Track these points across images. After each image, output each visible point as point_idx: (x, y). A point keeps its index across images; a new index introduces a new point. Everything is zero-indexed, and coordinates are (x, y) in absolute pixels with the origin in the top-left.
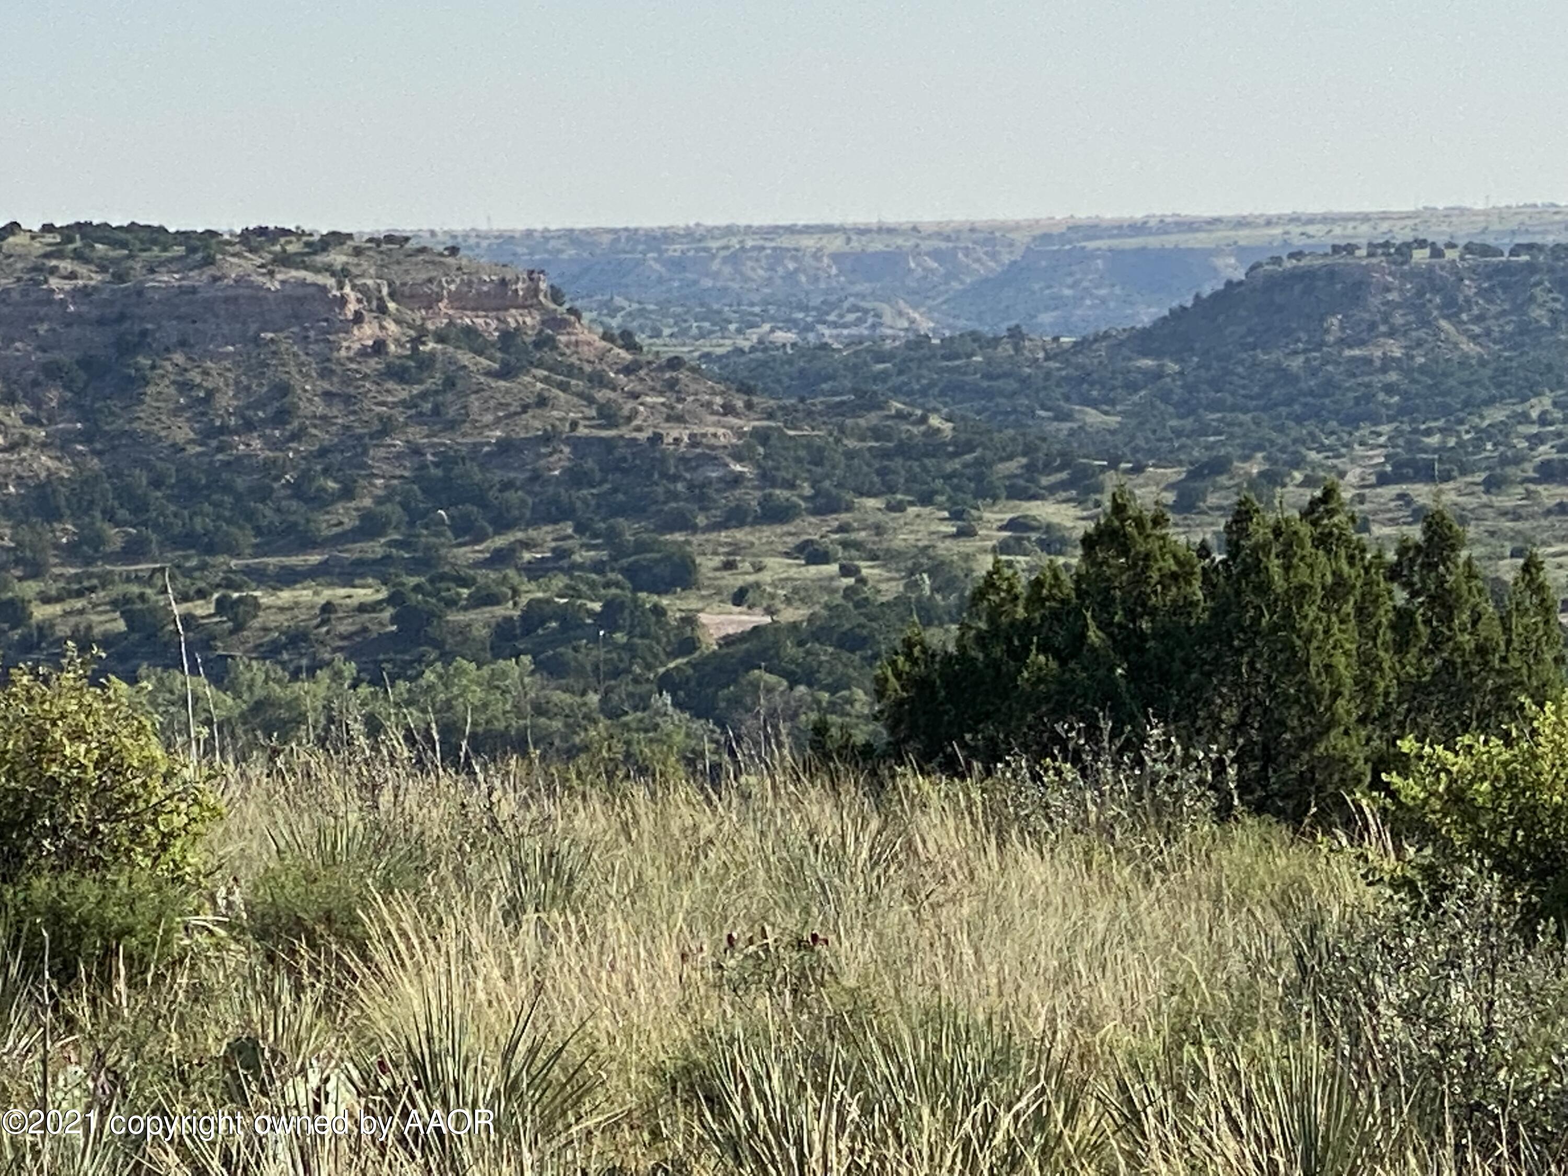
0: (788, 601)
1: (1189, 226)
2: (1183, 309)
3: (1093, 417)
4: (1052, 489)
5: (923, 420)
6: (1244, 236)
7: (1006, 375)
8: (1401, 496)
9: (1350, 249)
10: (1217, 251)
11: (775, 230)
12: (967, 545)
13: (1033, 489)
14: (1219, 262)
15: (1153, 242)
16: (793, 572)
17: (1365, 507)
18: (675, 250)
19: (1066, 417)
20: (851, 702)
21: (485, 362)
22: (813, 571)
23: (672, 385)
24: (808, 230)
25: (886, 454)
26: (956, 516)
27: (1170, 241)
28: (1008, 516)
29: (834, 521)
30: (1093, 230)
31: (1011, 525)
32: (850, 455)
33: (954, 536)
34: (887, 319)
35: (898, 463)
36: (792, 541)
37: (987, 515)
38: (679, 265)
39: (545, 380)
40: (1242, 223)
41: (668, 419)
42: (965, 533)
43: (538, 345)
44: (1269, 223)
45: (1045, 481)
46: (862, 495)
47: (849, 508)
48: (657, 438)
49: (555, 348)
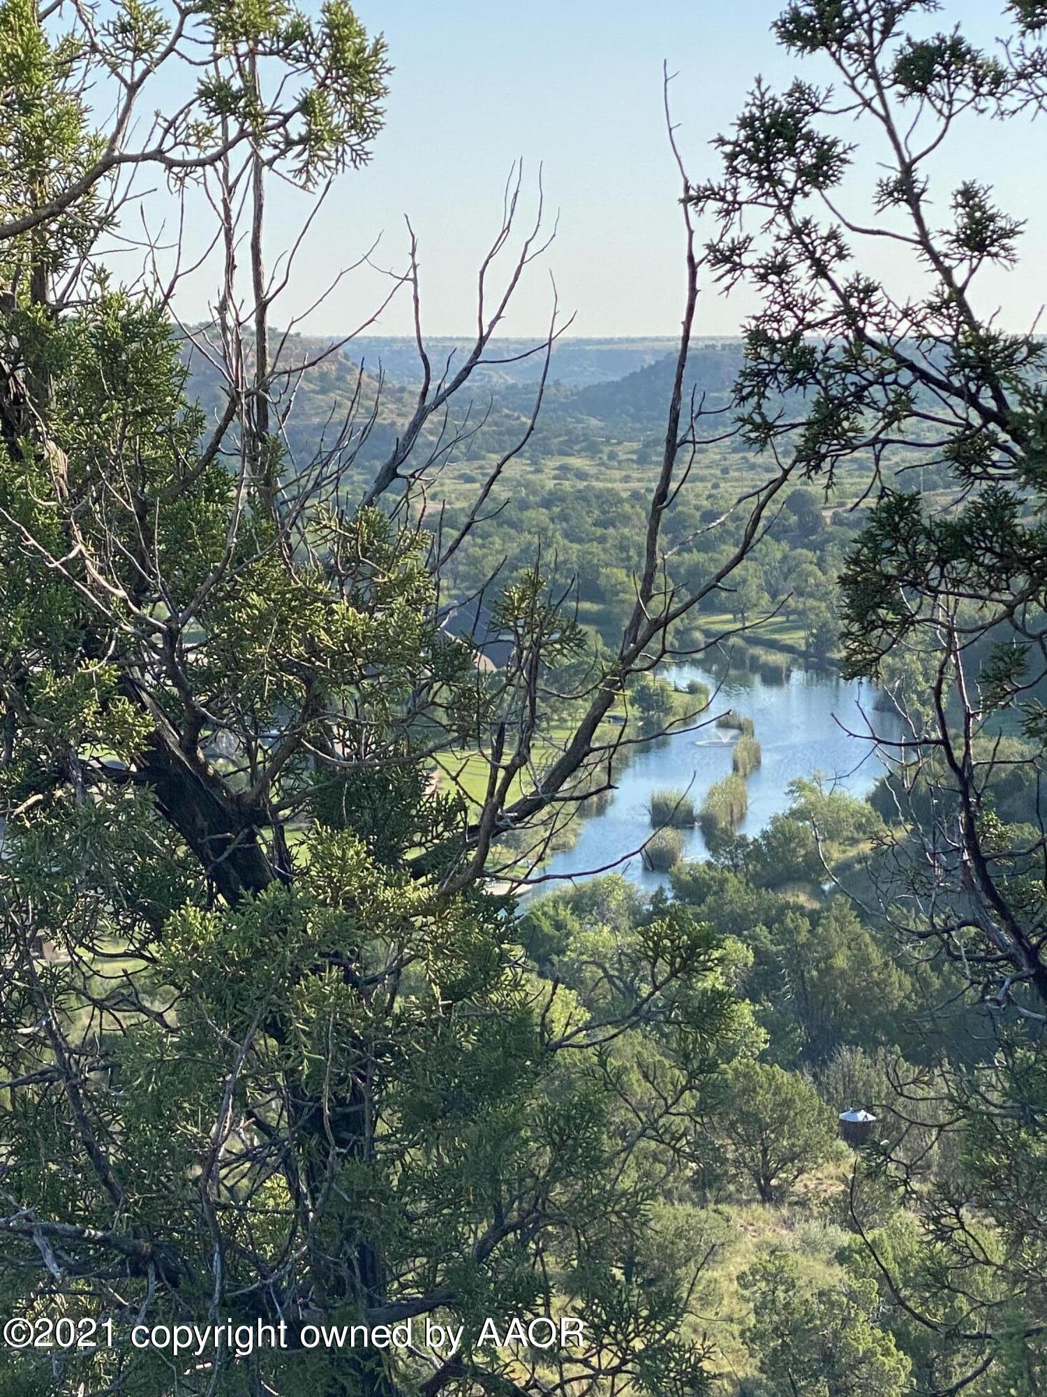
0: (457, 499)
1: (633, 341)
2: (635, 373)
3: (594, 422)
4: (579, 452)
5: (518, 418)
6: (657, 345)
7: (553, 402)
8: (743, 458)
9: (713, 347)
10: (645, 352)
11: (444, 339)
12: (540, 476)
13: (570, 451)
14: (646, 357)
15: (615, 347)
16: (458, 486)
17: (727, 462)
18: (396, 347)
19: (579, 421)
20: (493, 543)
21: (312, 386)
22: (468, 486)
23: (400, 400)
24: (458, 339)
25: (500, 433)
26: (534, 463)
27: (624, 347)
28: (558, 464)
29: (476, 464)
30: (589, 342)
31: (561, 468)
32: (484, 433)
33: (532, 472)
34: (495, 380)
35: (506, 438)
36: (456, 473)
37: (549, 463)
38: (399, 353)
39: (341, 396)
40: (657, 339)
41: (399, 415)
42: (538, 471)
43: (338, 379)
44: (669, 340)
45: (577, 447)
46: (489, 452)
47: (484, 458)
48: (393, 424)
49: (345, 381)
